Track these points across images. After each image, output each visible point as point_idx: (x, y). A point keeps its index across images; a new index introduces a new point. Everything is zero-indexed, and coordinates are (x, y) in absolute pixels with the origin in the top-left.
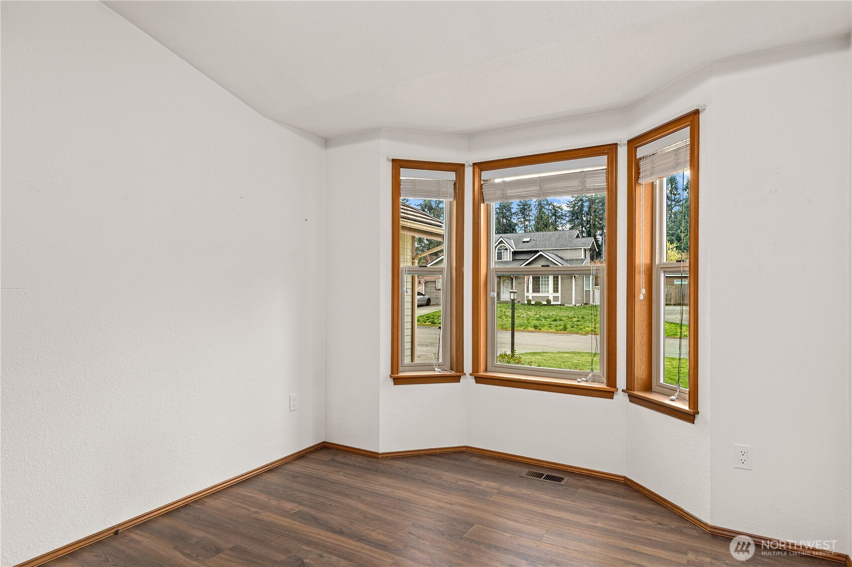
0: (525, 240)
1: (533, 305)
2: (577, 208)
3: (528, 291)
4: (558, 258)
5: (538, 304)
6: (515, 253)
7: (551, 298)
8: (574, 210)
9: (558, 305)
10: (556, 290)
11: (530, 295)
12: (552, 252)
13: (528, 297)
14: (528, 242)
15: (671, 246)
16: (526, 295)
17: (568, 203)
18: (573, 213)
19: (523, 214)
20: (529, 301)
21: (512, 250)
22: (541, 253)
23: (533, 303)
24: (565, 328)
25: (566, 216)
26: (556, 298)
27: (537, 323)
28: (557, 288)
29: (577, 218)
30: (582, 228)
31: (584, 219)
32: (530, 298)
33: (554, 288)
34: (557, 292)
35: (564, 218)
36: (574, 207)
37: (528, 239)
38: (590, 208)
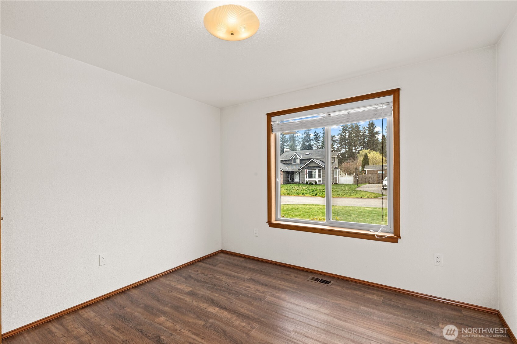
0: (307, 153)
1: (309, 184)
2: (342, 136)
3: (306, 178)
4: (321, 162)
5: (311, 184)
6: (302, 160)
7: (317, 181)
8: (341, 137)
9: (320, 184)
10: (319, 176)
11: (308, 179)
12: (318, 159)
13: (306, 180)
14: (308, 154)
15: (380, 155)
16: (306, 179)
17: (339, 134)
18: (341, 139)
19: (316, 140)
20: (307, 183)
21: (300, 158)
22: (312, 160)
23: (309, 183)
24: (316, 195)
25: (337, 140)
26: (319, 181)
27: (304, 192)
28: (320, 176)
29: (343, 141)
30: (346, 146)
31: (347, 141)
32: (308, 181)
33: (318, 176)
34: (320, 178)
35: (337, 141)
36: (341, 136)
37: (308, 153)
38: (349, 136)
